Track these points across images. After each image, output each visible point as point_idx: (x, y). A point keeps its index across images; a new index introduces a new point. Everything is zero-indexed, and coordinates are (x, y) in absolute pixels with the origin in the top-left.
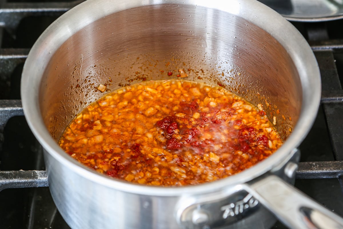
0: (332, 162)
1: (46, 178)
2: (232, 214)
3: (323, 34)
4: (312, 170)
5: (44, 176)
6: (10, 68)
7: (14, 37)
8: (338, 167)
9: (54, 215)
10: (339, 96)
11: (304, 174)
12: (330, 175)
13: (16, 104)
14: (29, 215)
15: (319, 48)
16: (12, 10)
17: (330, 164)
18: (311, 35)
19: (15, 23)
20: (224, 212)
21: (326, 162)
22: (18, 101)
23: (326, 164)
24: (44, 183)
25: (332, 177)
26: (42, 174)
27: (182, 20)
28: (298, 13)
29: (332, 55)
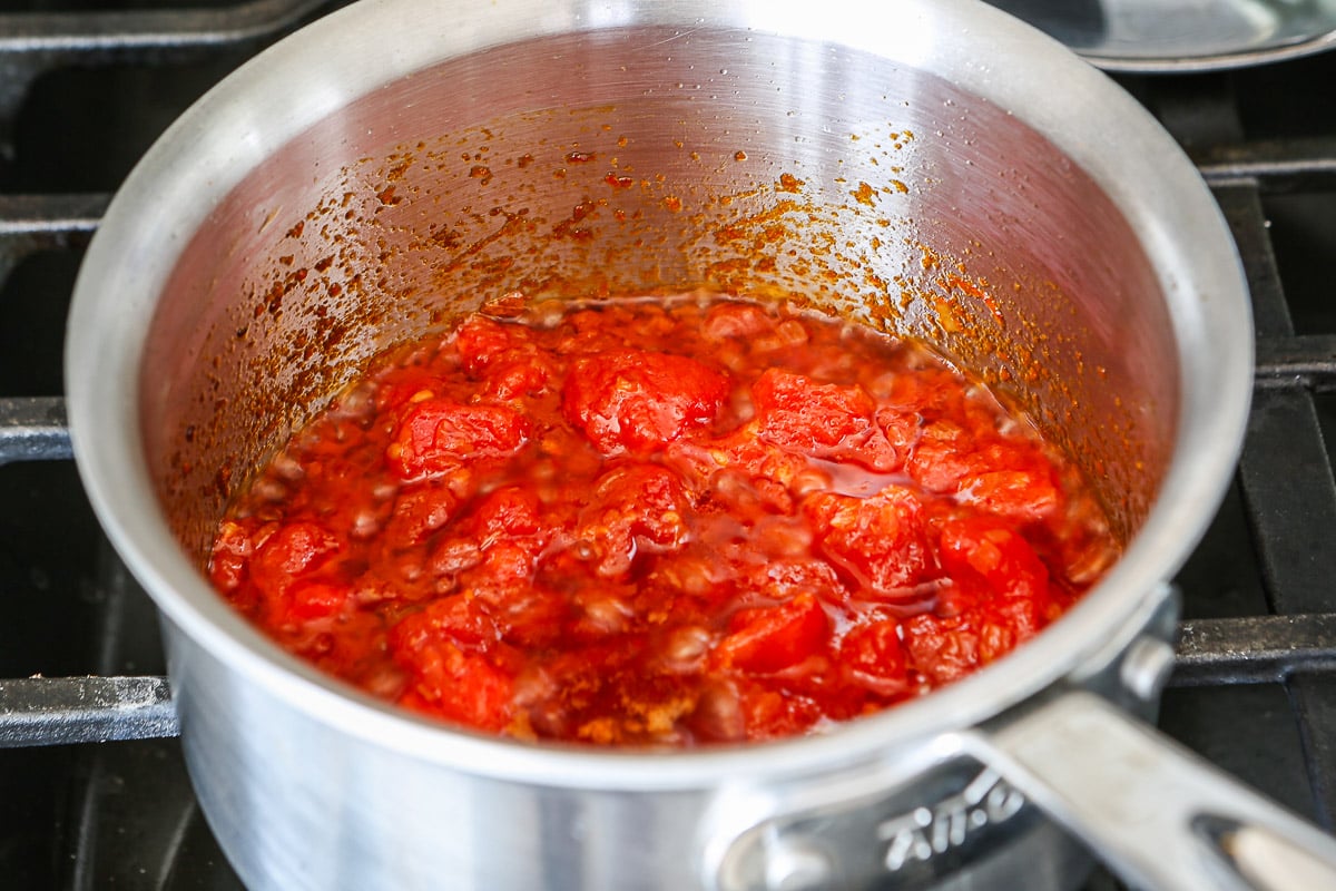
0: (1260, 620)
2: (923, 852)
3: (1223, 117)
4: (1179, 652)
5: (129, 699)
7: (8, 152)
8: (1283, 638)
9: (171, 853)
10: (1283, 362)
12: (1251, 672)
13: (13, 414)
14: (75, 851)
17: (1252, 627)
19: (10, 94)
20: (888, 844)
21: (1236, 620)
23: (1237, 630)
24: (130, 725)
25: (1259, 678)
27: (695, 87)
28: (1123, 41)
29: (1257, 203)
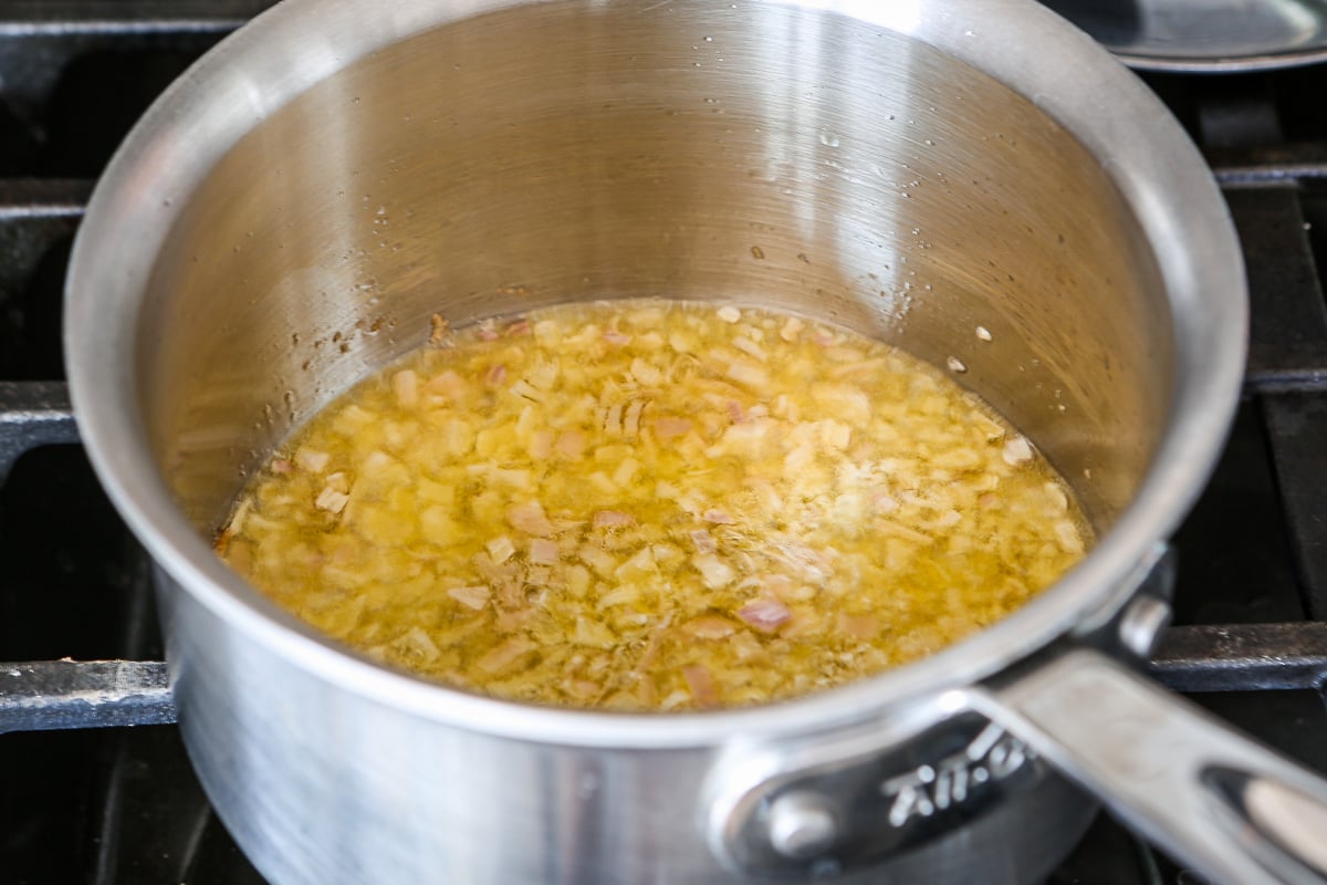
0: (1297, 626)
1: (166, 690)
2: (925, 808)
3: (1260, 119)
4: (1214, 656)
5: (158, 683)
6: (23, 256)
7: (40, 135)
8: (1319, 644)
9: (195, 838)
11: (1186, 672)
12: (1287, 678)
13: (45, 397)
14: (100, 836)
15: (1242, 178)
16: (28, 29)
17: (1289, 633)
18: (1212, 124)
19: (42, 77)
20: (892, 800)
21: (1271, 625)
22: (54, 385)
23: (1273, 635)
24: (158, 710)
25: (1295, 685)
26: (150, 673)
28: (1158, 40)
29: (1297, 205)
